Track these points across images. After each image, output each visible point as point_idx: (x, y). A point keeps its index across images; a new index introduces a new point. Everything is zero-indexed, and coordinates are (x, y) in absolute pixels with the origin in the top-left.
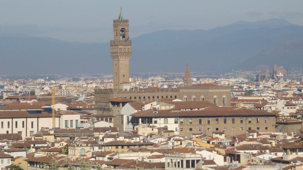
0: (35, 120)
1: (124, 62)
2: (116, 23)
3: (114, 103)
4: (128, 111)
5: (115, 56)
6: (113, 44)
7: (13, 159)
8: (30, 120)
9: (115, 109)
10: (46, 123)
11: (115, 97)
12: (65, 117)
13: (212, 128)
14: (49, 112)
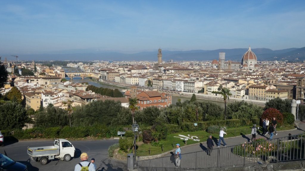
0: (143, 70)
1: (160, 58)
2: (159, 50)
3: (159, 67)
4: (163, 68)
5: (159, 57)
6: (158, 54)
7: (148, 78)
8: (142, 70)
9: (159, 68)
10: (146, 71)
11: (159, 65)
12: (149, 70)
13: (181, 73)
14: (146, 69)
